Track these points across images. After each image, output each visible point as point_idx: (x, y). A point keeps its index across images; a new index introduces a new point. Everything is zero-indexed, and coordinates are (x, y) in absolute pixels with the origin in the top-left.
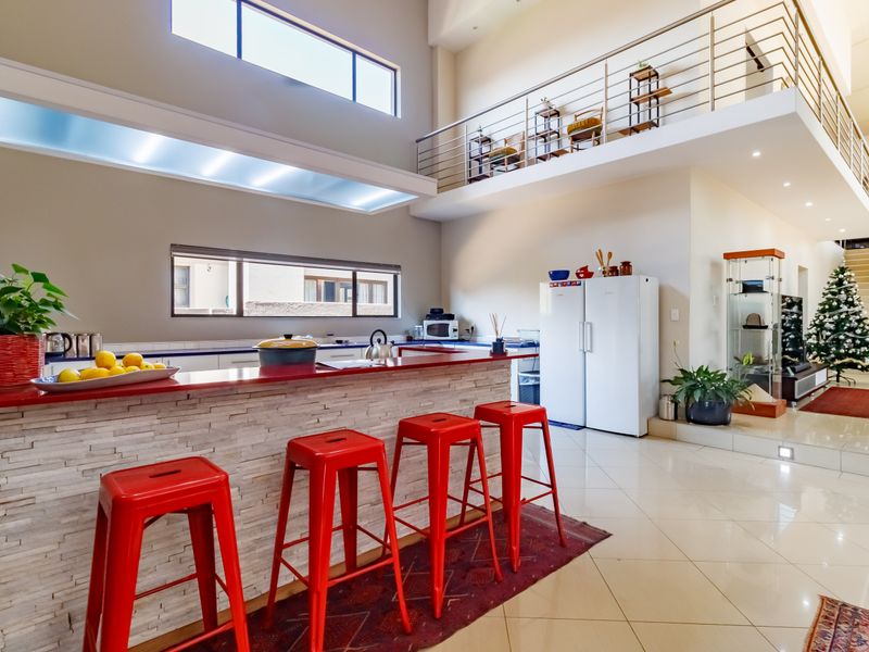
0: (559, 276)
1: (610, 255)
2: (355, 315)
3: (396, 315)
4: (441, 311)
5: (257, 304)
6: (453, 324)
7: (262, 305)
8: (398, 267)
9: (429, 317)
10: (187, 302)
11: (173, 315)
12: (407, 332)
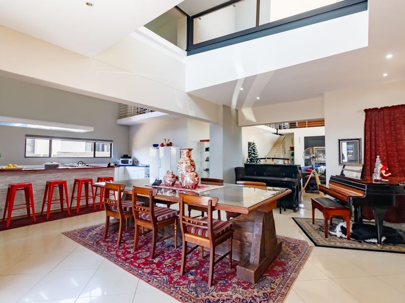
0: (156, 146)
1: (169, 140)
2: (94, 157)
3: (111, 157)
4: (127, 155)
5: (62, 153)
6: (130, 160)
7: (64, 153)
8: (112, 141)
9: (122, 158)
10: (33, 151)
11: (25, 157)
12: (115, 163)
